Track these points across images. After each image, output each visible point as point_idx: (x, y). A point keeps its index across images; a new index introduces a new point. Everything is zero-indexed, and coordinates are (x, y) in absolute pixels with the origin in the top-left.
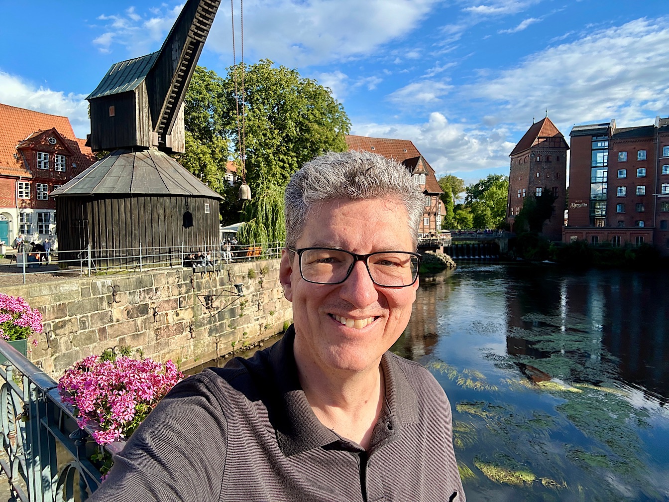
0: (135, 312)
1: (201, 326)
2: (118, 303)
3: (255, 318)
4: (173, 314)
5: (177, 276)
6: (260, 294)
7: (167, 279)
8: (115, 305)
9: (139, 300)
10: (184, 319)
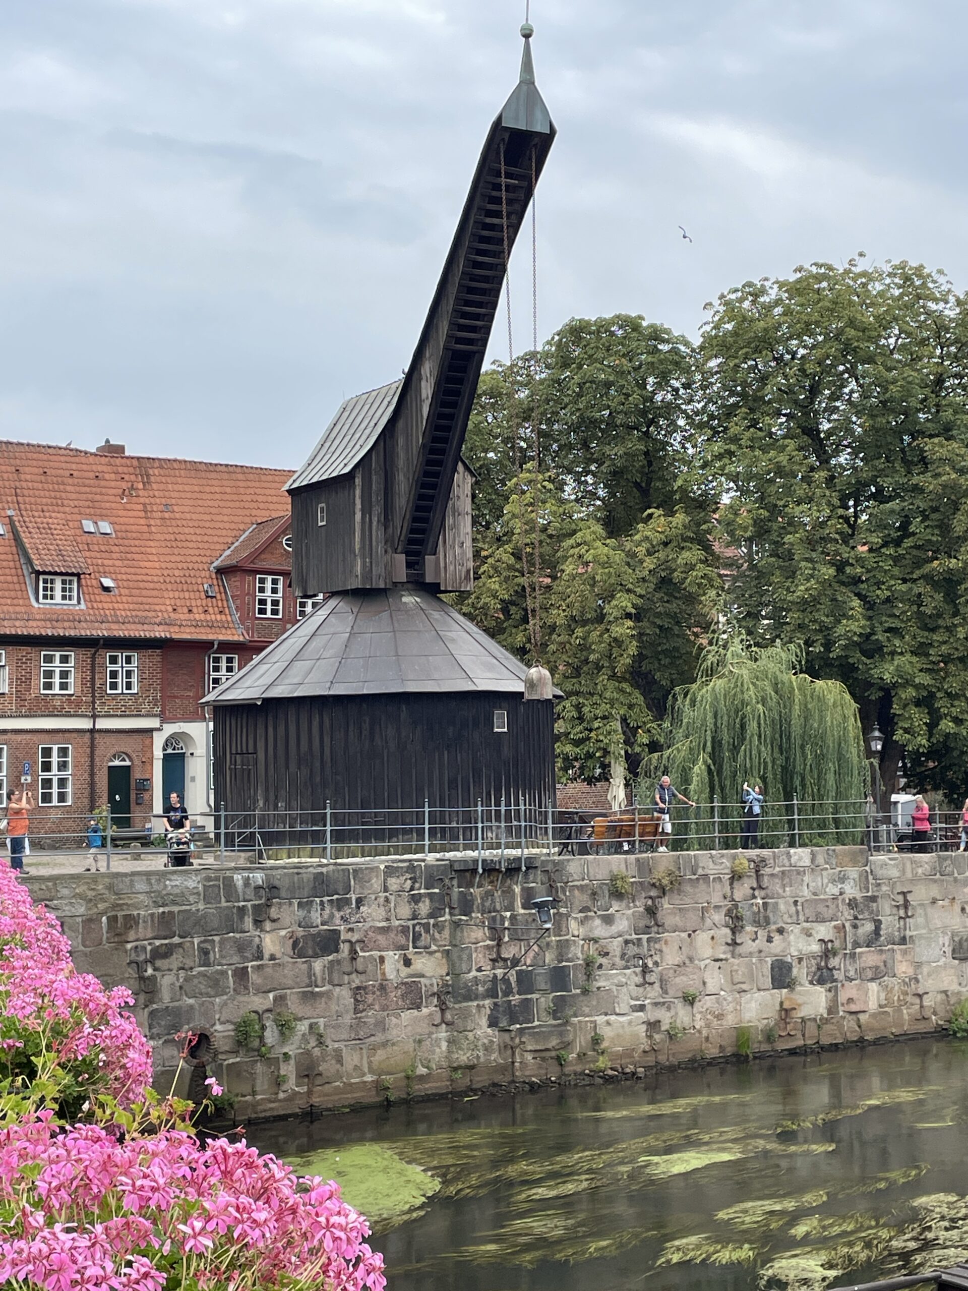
0: (310, 943)
1: (468, 998)
2: (274, 921)
3: (633, 1003)
4: (398, 961)
5: (409, 876)
6: (649, 940)
7: (385, 880)
8: (268, 925)
9: (319, 921)
10: (423, 976)
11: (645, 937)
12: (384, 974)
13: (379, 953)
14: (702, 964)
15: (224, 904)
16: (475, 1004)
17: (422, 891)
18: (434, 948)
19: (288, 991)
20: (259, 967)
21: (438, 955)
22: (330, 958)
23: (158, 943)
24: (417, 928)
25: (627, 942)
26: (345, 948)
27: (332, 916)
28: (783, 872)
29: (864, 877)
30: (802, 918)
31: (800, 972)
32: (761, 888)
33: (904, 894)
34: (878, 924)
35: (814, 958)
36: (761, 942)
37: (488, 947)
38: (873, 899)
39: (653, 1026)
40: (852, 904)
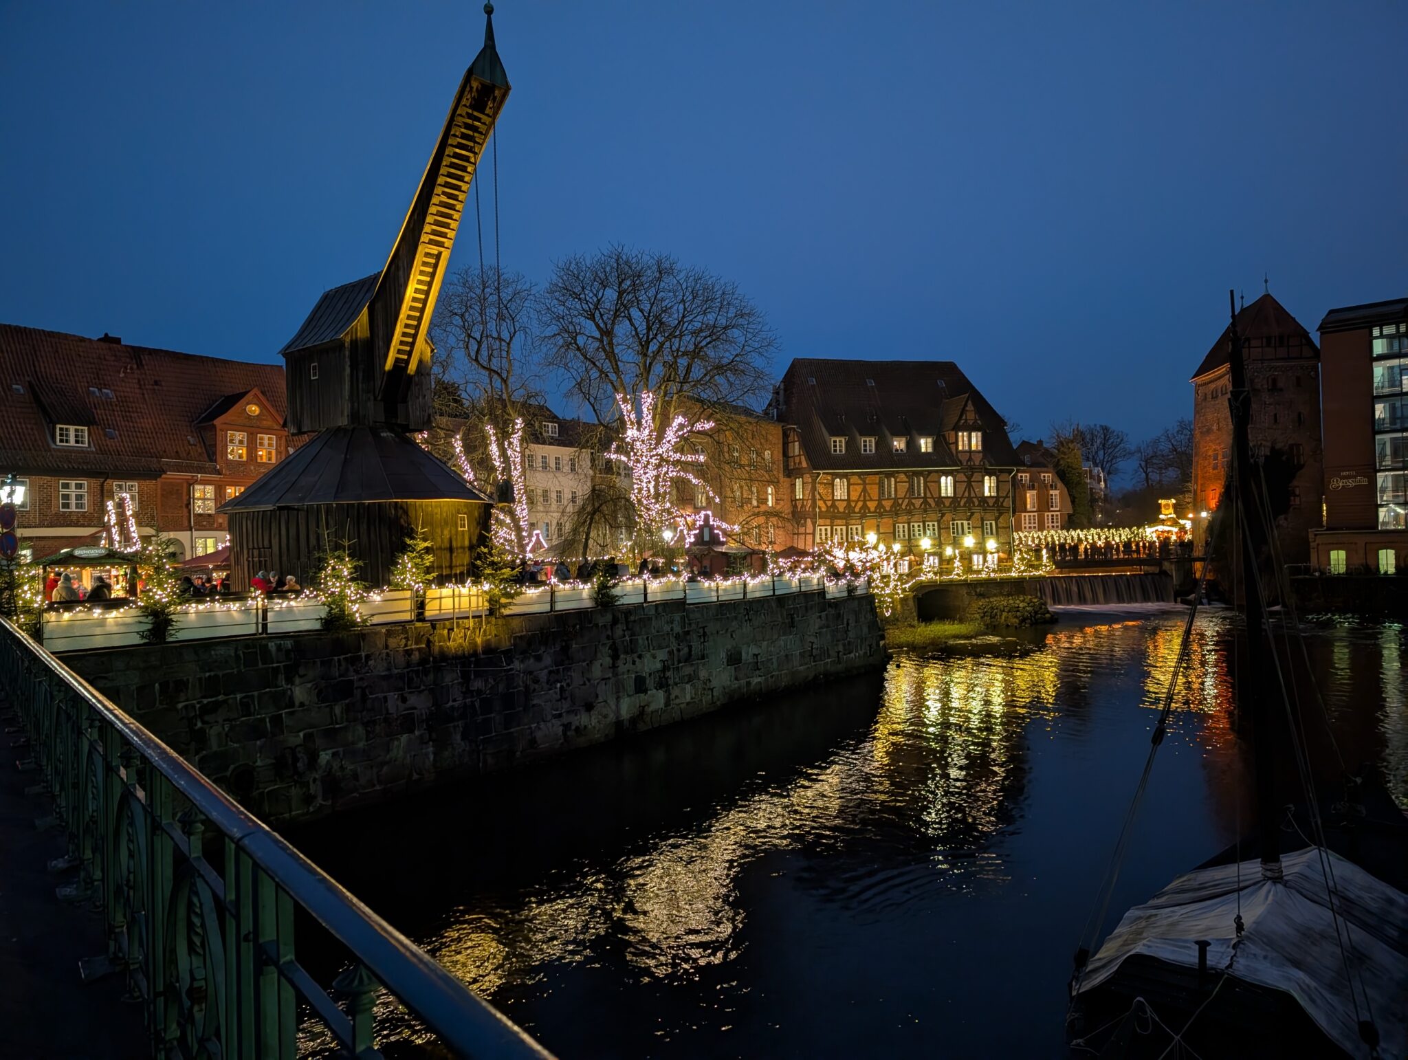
0: (331, 692)
1: (448, 721)
2: (301, 677)
3: (554, 712)
4: (397, 699)
5: (403, 636)
6: (563, 669)
7: (386, 640)
8: (297, 680)
9: (337, 674)
10: (415, 708)
11: (561, 668)
12: (387, 710)
13: (383, 695)
14: (596, 682)
15: (260, 665)
16: (452, 725)
17: (413, 647)
18: (422, 687)
19: (315, 730)
20: (292, 713)
21: (426, 692)
22: (347, 701)
23: (205, 701)
24: (410, 675)
25: (550, 672)
26: (358, 693)
27: (347, 670)
28: (640, 619)
29: (683, 618)
30: (651, 648)
31: (650, 683)
32: (627, 629)
33: (703, 628)
34: (690, 647)
35: (658, 671)
36: (629, 666)
37: (459, 683)
38: (688, 633)
39: (567, 727)
40: (677, 636)
